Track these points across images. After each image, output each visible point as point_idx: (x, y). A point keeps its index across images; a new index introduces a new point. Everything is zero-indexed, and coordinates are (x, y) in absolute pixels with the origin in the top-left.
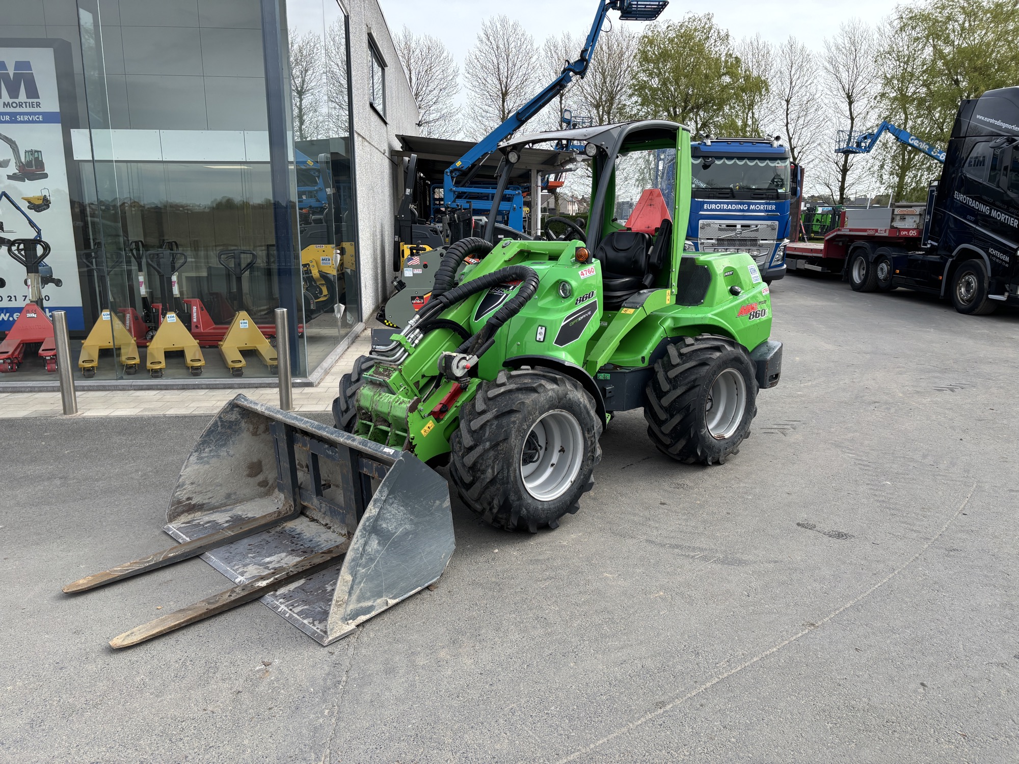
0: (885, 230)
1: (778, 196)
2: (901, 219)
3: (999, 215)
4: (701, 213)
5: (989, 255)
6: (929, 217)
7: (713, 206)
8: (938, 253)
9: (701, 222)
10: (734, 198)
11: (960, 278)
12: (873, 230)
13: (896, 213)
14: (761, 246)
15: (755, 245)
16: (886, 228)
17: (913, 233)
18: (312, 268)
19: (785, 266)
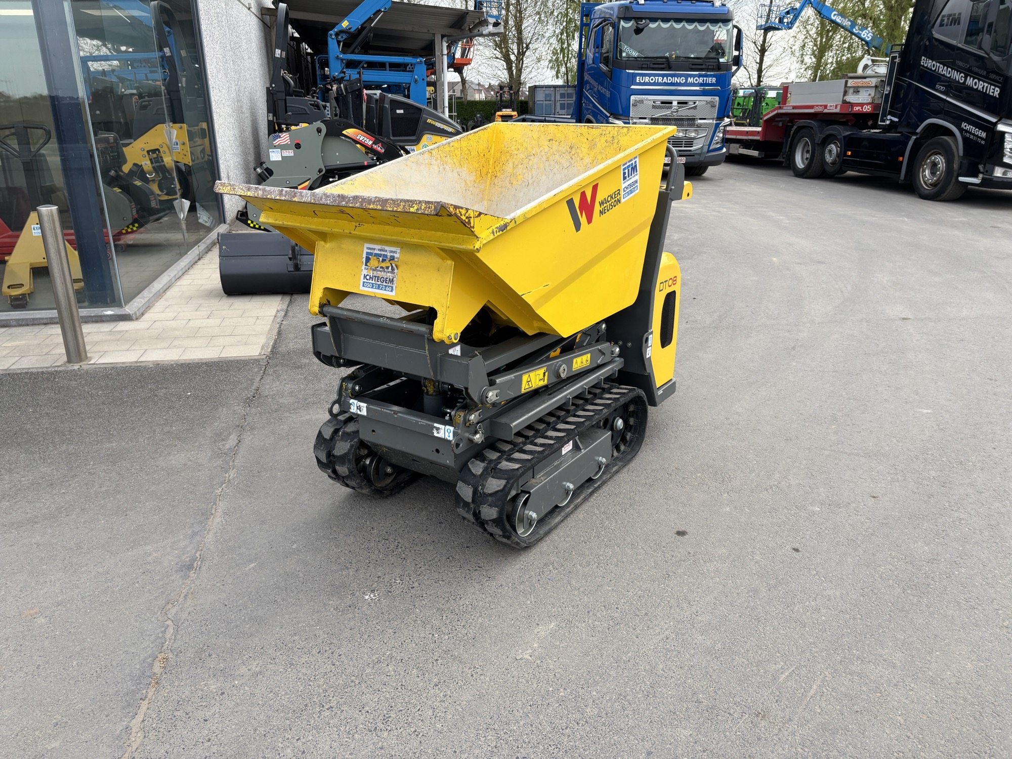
0: (836, 106)
1: (719, 67)
2: (854, 92)
3: (976, 82)
4: (633, 87)
5: (961, 130)
6: (889, 89)
7: (647, 79)
8: (899, 130)
9: (633, 98)
10: (669, 68)
11: (924, 158)
12: (821, 106)
13: (849, 85)
14: (699, 126)
15: (693, 125)
16: (837, 103)
17: (867, 109)
18: (163, 155)
19: (724, 150)
